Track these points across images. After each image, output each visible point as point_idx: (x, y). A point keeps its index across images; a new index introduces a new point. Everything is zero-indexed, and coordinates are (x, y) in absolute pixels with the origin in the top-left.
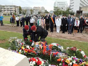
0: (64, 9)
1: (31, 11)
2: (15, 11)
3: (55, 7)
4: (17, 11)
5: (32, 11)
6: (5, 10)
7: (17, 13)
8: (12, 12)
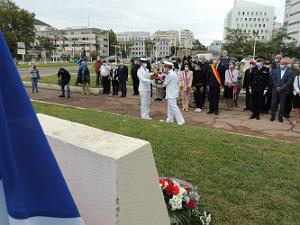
0: (264, 34)
1: (147, 43)
2: (97, 46)
3: (229, 30)
4: (101, 46)
5: (149, 45)
6: (66, 42)
7: (101, 52)
8: (87, 48)
